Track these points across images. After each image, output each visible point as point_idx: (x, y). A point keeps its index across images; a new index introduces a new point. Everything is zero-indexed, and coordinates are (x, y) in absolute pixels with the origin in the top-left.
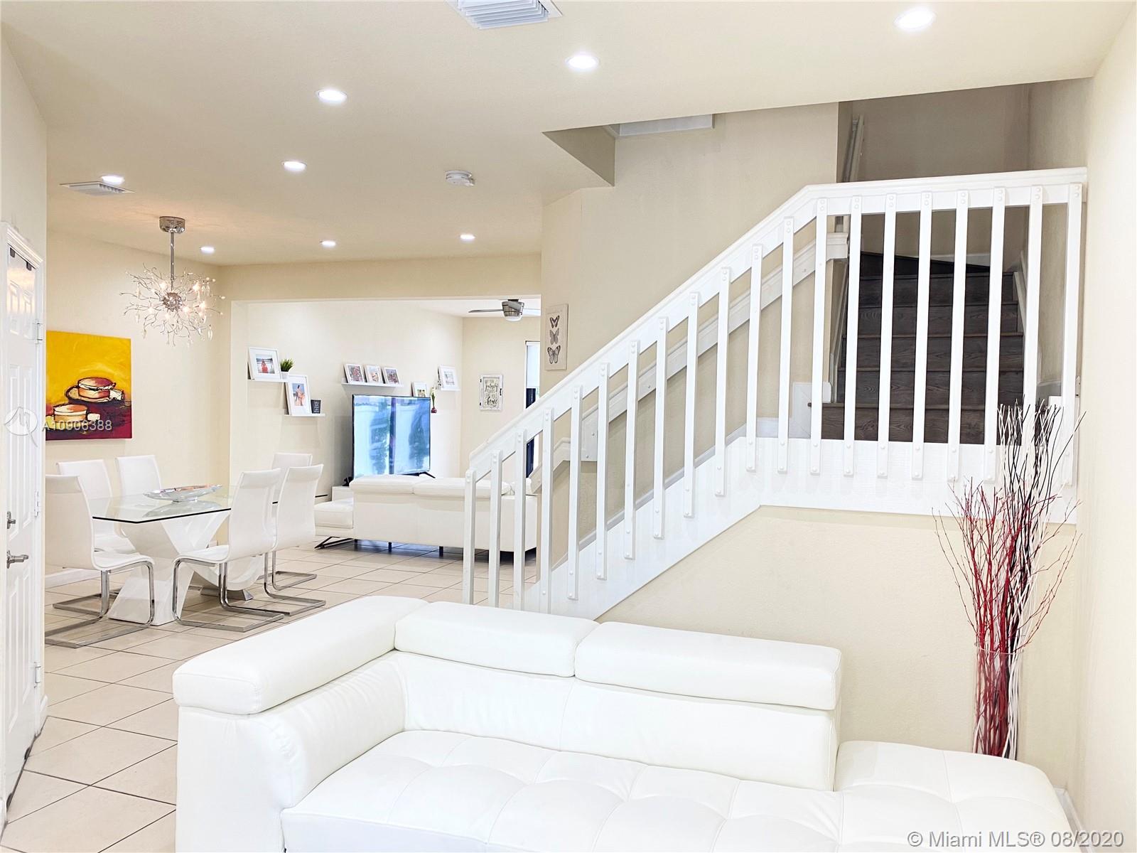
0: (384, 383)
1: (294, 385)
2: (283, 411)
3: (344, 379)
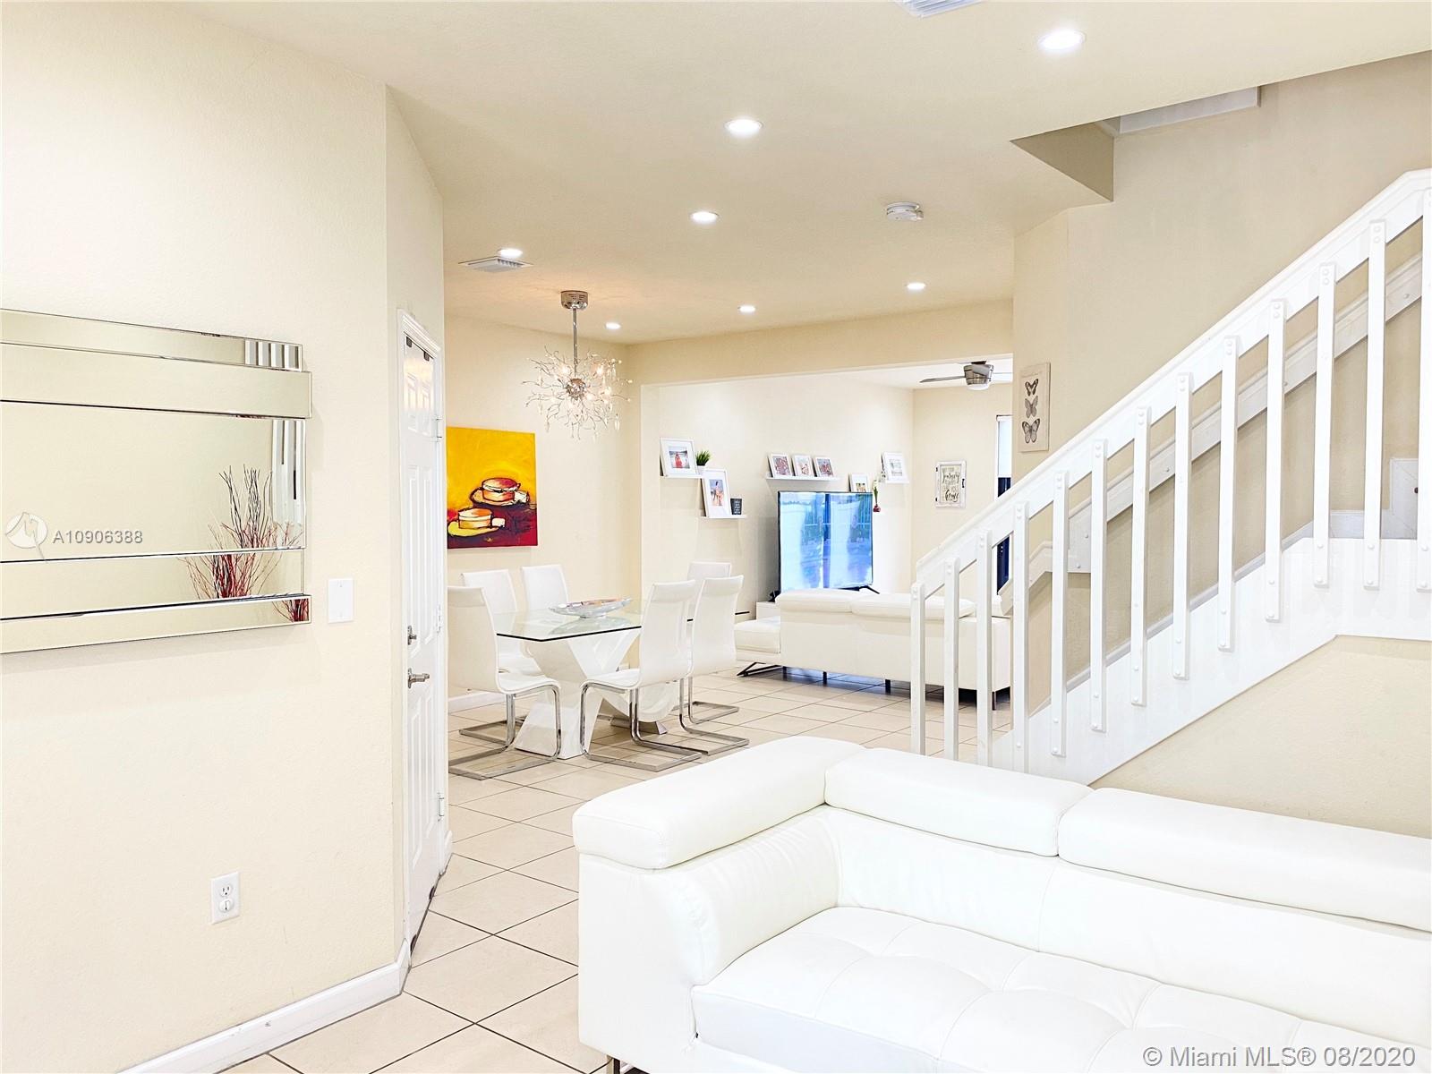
0: (816, 476)
1: (711, 481)
2: (700, 512)
3: (768, 472)
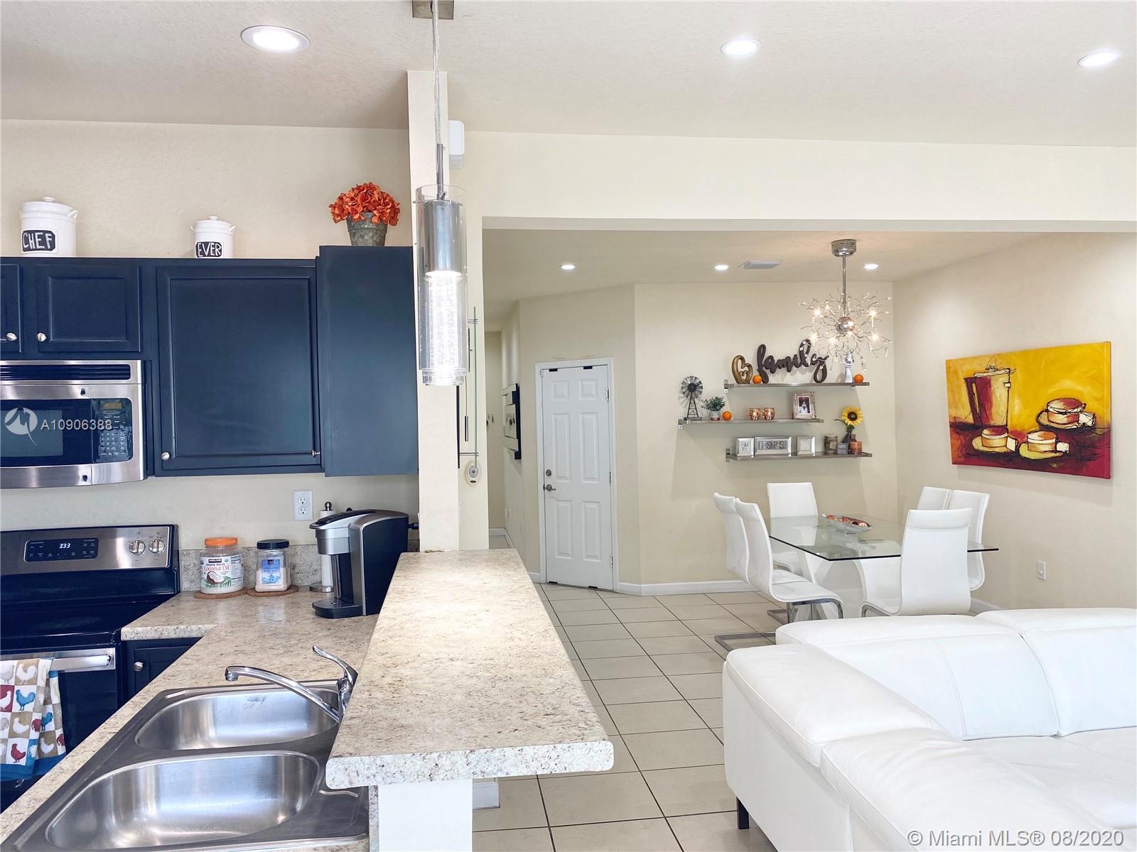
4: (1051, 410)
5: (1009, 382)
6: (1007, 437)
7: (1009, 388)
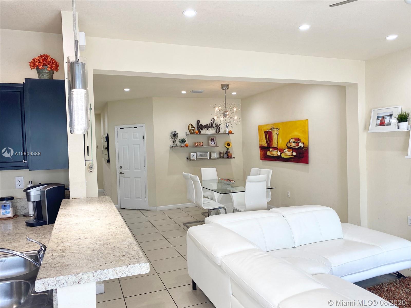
4: (291, 142)
5: (278, 133)
6: (277, 151)
7: (278, 135)
